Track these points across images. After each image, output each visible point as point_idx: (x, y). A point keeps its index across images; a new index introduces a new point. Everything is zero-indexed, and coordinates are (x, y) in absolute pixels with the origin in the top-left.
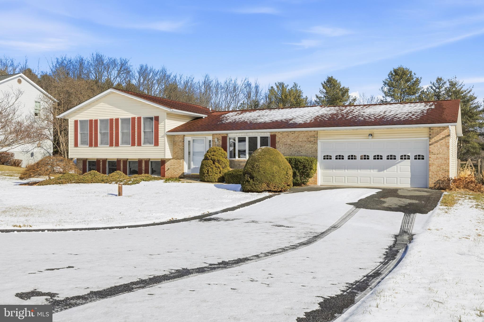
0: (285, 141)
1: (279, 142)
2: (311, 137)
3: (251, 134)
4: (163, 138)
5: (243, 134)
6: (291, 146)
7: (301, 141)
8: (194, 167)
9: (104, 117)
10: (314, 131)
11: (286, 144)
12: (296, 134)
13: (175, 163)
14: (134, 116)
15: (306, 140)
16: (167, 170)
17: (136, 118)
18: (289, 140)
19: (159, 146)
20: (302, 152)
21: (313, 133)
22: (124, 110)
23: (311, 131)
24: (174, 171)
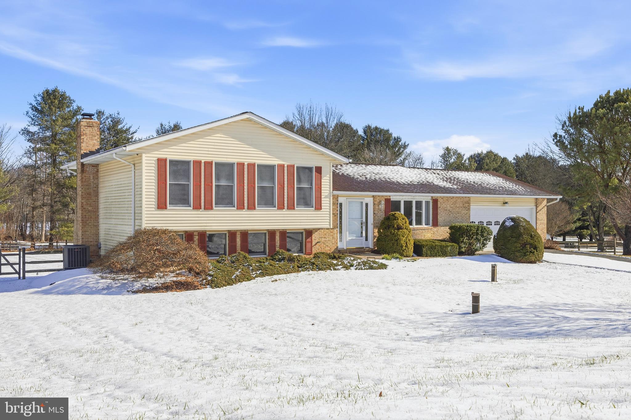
0: (445, 206)
1: (440, 207)
2: (466, 203)
3: (417, 197)
4: (328, 199)
5: (410, 197)
6: (451, 212)
7: (458, 206)
8: (350, 238)
9: (226, 159)
10: (468, 197)
11: (446, 210)
12: (454, 200)
13: (326, 234)
14: (281, 162)
15: (461, 205)
16: (314, 244)
17: (286, 165)
18: (448, 206)
19: (322, 210)
20: (458, 219)
21: (467, 199)
22: (263, 151)
23: (466, 197)
24: (325, 246)
